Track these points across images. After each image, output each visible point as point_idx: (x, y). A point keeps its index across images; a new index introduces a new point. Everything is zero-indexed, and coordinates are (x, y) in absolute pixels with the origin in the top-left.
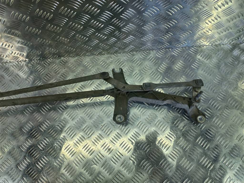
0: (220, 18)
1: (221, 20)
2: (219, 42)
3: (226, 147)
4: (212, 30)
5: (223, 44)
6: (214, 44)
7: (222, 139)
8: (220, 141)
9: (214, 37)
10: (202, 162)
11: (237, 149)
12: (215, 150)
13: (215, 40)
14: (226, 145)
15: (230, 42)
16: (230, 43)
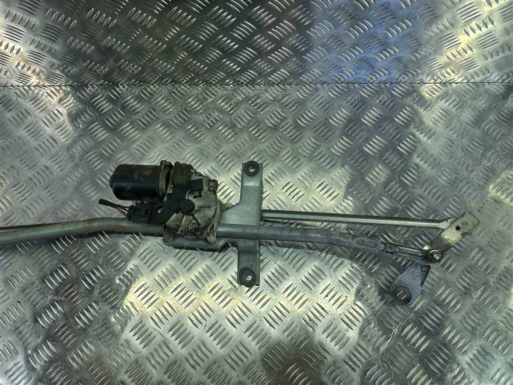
0: (493, 25)
1: (494, 28)
2: (482, 77)
3: (486, 270)
4: (473, 50)
5: (489, 83)
6: (472, 80)
7: (480, 254)
8: (476, 259)
9: (475, 65)
10: (441, 294)
11: (508, 276)
12: (466, 275)
13: (477, 71)
14: (488, 267)
15: (504, 78)
16: (503, 80)
